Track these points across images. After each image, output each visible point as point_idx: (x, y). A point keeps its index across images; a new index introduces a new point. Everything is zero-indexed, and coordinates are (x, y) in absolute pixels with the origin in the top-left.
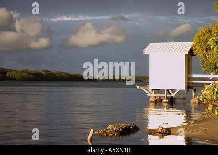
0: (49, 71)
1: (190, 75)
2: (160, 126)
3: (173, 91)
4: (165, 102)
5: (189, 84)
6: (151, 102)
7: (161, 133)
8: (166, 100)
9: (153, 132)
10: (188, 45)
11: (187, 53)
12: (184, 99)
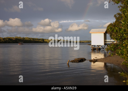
2: (94, 59)
5: (105, 43)
7: (94, 61)
9: (91, 61)
10: (105, 30)
11: (105, 32)
12: (104, 48)
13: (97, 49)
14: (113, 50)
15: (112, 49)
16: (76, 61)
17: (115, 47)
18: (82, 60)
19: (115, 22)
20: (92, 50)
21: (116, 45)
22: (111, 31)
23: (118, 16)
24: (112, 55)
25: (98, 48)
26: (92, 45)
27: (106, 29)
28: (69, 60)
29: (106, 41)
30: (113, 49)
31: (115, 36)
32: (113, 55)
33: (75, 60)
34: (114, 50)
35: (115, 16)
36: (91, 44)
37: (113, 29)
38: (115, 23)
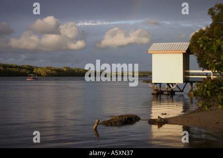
0: (69, 68)
1: (187, 71)
2: (159, 117)
5: (186, 78)
7: (159, 123)
9: (152, 122)
10: (185, 46)
11: (185, 52)
12: (182, 91)
13: (166, 93)
14: (209, 95)
15: (206, 93)
16: (115, 122)
17: (215, 88)
18: (130, 120)
19: (211, 25)
20: (153, 94)
21: (216, 84)
22: (205, 48)
23: (217, 12)
24: (206, 109)
25: (169, 90)
26: (153, 82)
27: (189, 43)
28: (97, 121)
29: (188, 74)
30: (208, 92)
31: (215, 61)
32: (208, 107)
33: (113, 119)
34: (212, 94)
35: (211, 12)
36: (150, 81)
37: (209, 44)
38: (210, 29)
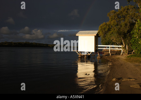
1: (96, 46)
3: (89, 53)
4: (85, 58)
5: (96, 49)
6: (79, 57)
8: (85, 57)
10: (96, 32)
11: (96, 35)
26: (79, 51)
